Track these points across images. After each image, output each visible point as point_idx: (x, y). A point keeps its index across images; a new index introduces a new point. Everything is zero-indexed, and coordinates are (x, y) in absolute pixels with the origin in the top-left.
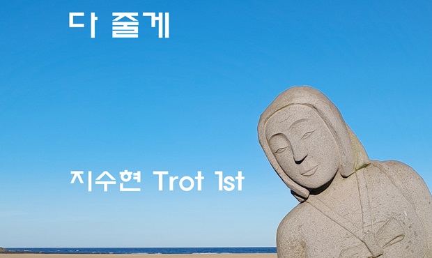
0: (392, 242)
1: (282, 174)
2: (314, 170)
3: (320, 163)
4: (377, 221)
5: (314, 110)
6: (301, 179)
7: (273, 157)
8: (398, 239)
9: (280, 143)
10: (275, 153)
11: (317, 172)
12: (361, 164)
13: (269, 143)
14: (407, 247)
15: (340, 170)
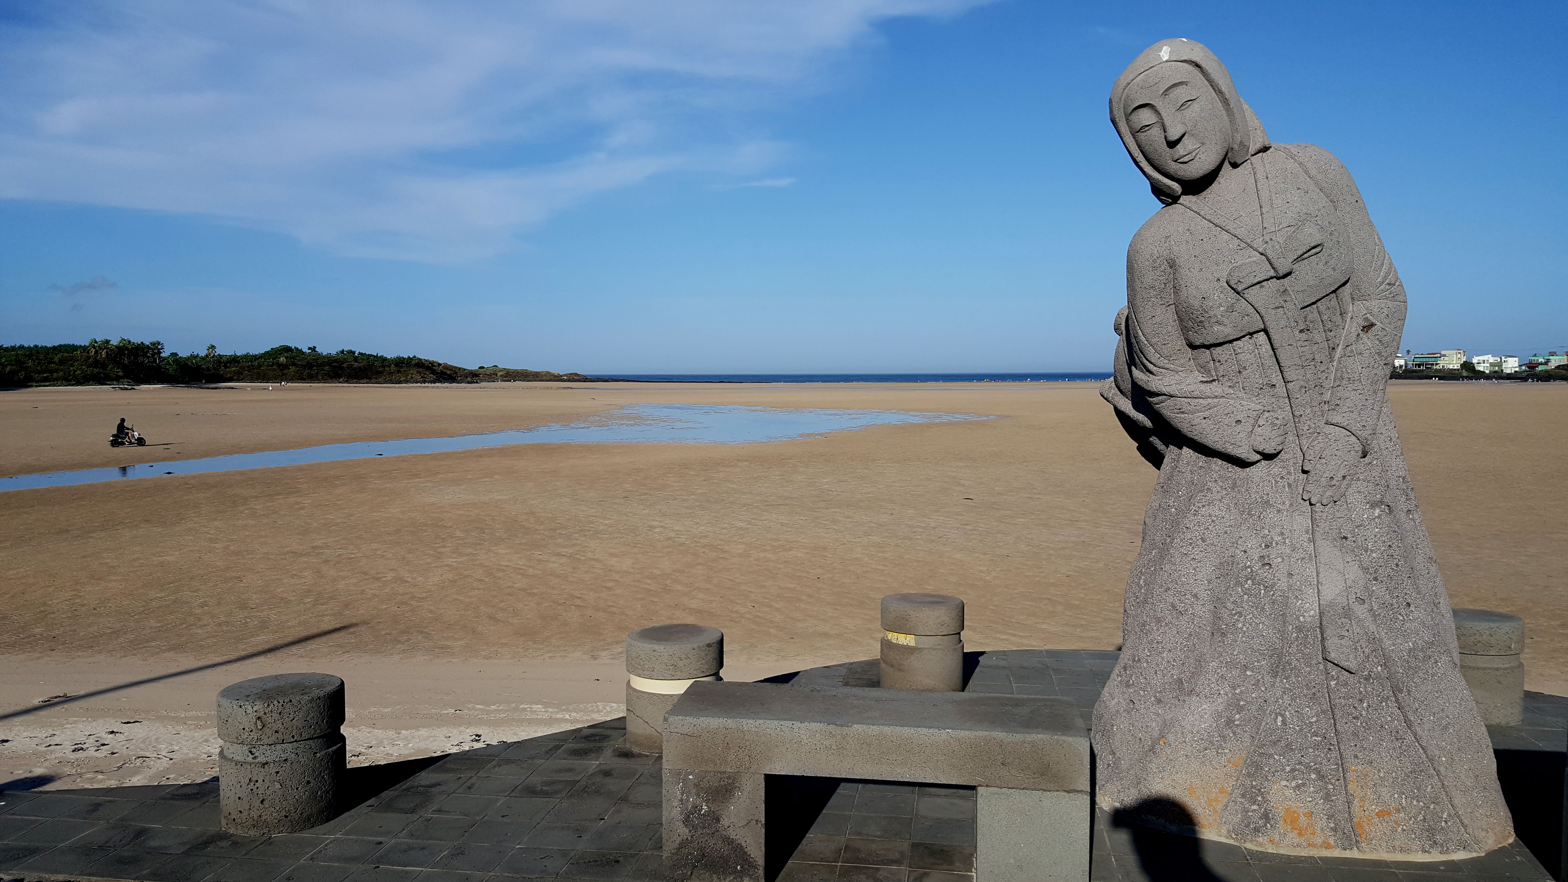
0: (1306, 255)
1: (1144, 164)
2: (1194, 154)
3: (1203, 143)
4: (1285, 225)
5: (1196, 71)
6: (1173, 167)
7: (1132, 139)
8: (1314, 251)
9: (1145, 117)
10: (1135, 133)
11: (1198, 156)
12: (1259, 146)
13: (1127, 119)
14: (1326, 263)
15: (1229, 154)
